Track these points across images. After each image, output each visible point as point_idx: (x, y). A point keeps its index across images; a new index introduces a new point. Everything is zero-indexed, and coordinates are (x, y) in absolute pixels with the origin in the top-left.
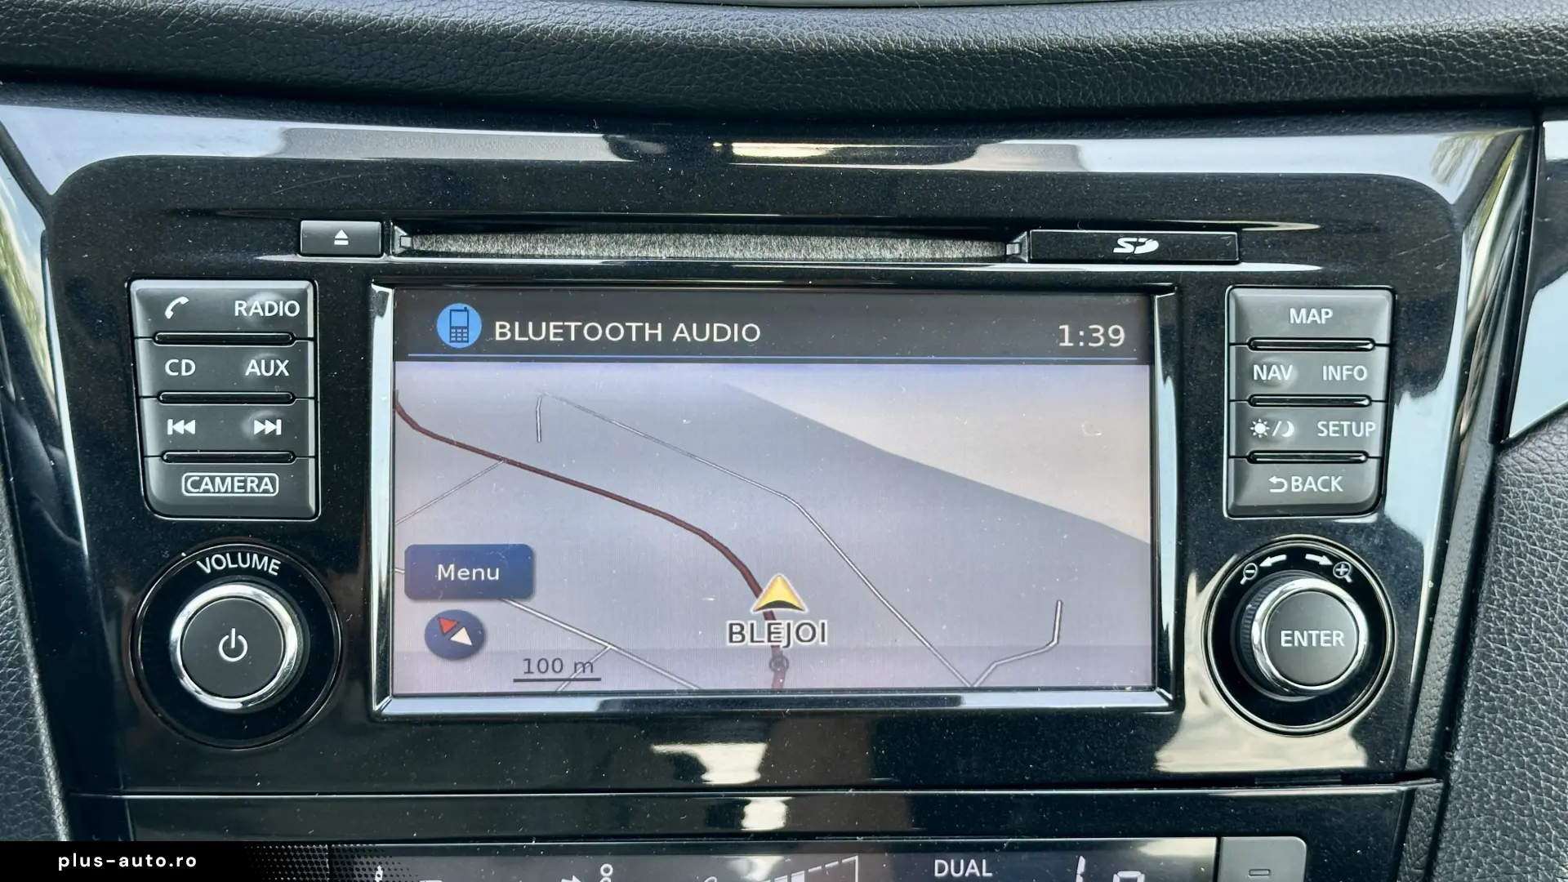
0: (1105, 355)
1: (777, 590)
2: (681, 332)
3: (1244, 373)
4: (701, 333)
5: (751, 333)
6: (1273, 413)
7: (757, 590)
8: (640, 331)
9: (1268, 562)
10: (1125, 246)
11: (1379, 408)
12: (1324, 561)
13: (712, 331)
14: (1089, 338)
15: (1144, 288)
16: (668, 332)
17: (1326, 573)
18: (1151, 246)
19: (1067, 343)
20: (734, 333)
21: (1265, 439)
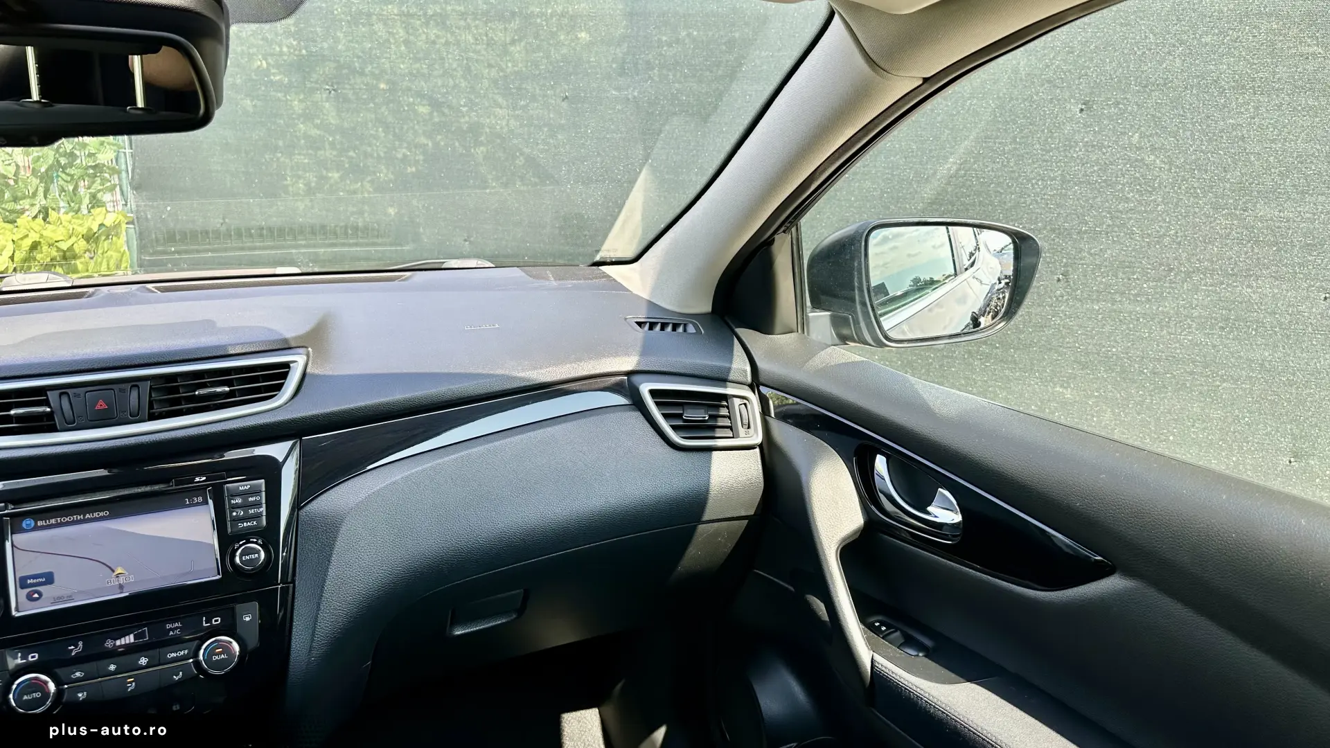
0: (198, 504)
1: (119, 570)
2: (87, 516)
3: (230, 502)
4: (93, 515)
5: (106, 513)
6: (239, 510)
7: (113, 571)
8: (77, 517)
9: (241, 543)
10: (197, 479)
11: (264, 505)
12: (255, 540)
13: (96, 515)
14: (193, 501)
15: (203, 488)
16: (84, 516)
17: (256, 543)
18: (204, 478)
19: (188, 503)
20: (101, 514)
21: (236, 516)
